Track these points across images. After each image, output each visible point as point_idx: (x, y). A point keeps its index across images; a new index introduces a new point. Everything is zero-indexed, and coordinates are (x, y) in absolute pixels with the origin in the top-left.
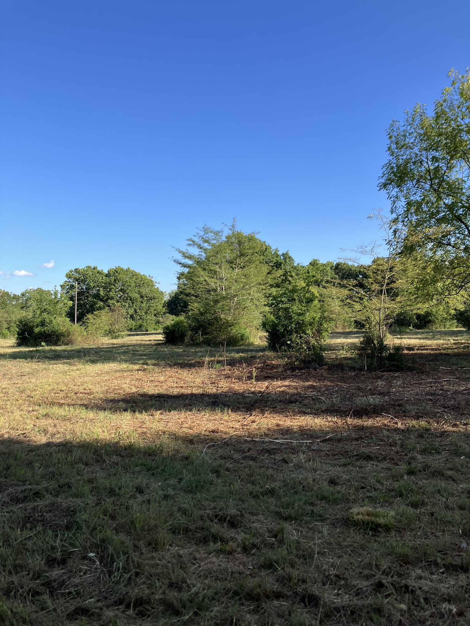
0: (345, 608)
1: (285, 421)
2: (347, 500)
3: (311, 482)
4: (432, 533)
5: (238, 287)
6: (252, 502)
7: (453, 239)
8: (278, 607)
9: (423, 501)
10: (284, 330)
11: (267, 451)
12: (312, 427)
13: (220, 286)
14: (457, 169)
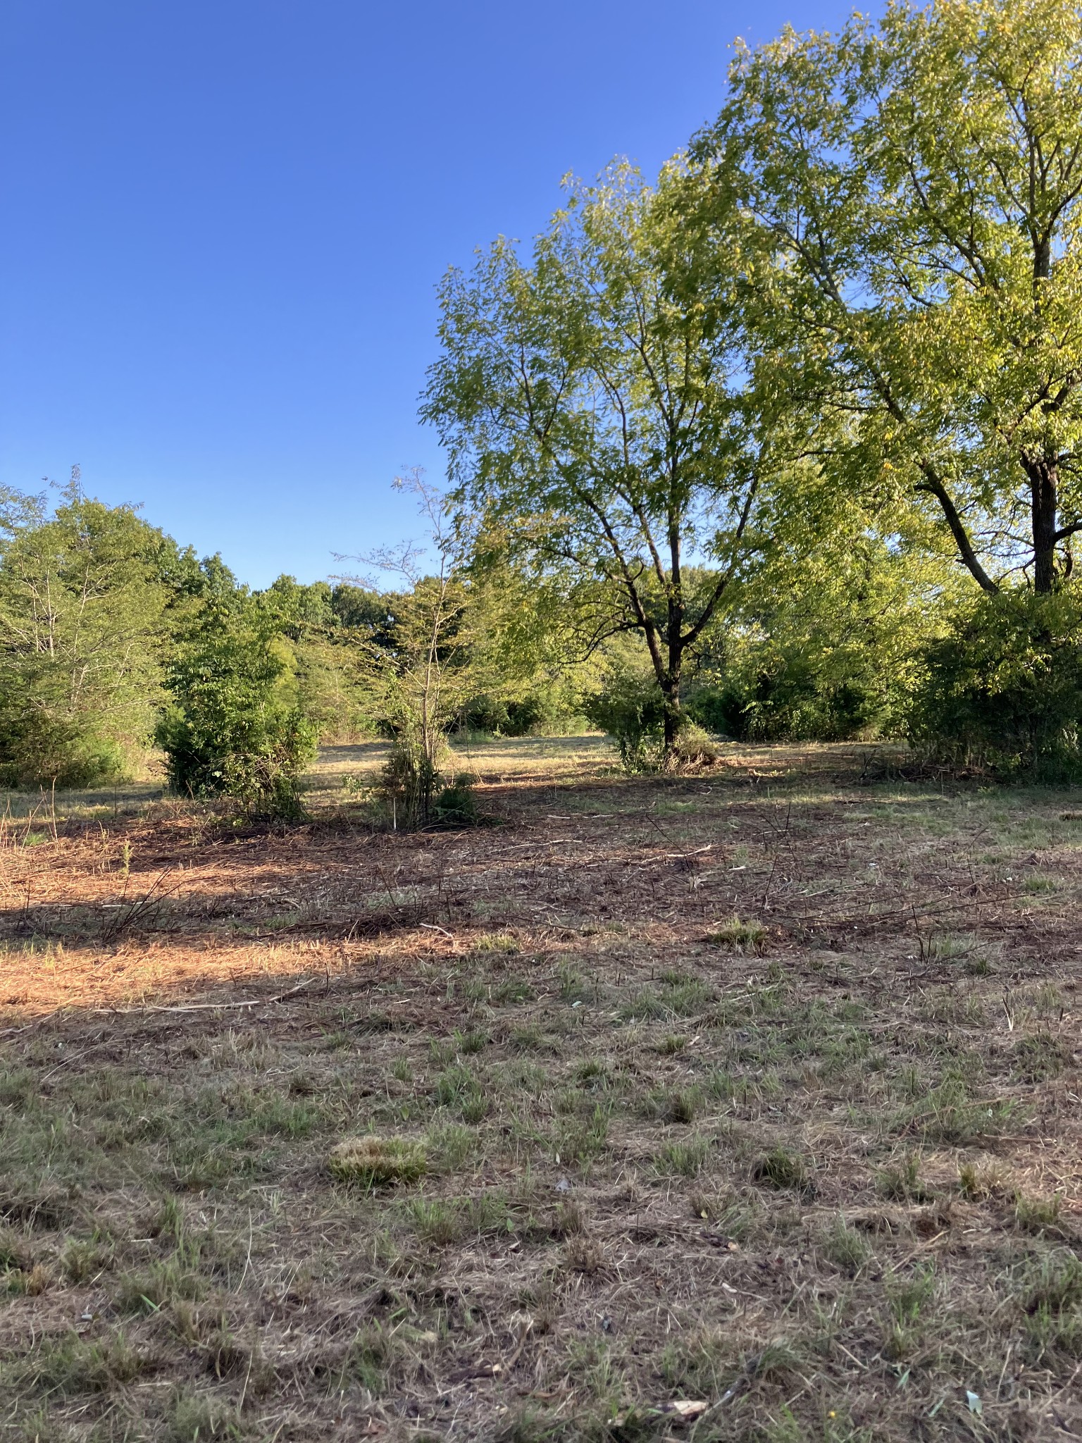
0: (303, 1366)
1: (198, 961)
2: (329, 1125)
3: (251, 1097)
4: (504, 1171)
5: (90, 639)
6: (104, 1159)
7: (575, 543)
8: (149, 1396)
9: (490, 1106)
10: (207, 745)
11: (149, 1036)
12: (261, 968)
13: (40, 636)
14: (584, 392)
